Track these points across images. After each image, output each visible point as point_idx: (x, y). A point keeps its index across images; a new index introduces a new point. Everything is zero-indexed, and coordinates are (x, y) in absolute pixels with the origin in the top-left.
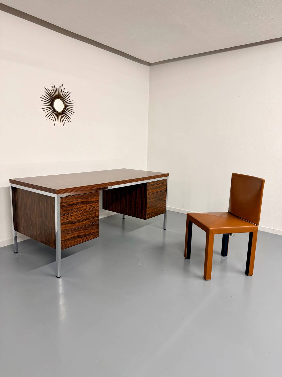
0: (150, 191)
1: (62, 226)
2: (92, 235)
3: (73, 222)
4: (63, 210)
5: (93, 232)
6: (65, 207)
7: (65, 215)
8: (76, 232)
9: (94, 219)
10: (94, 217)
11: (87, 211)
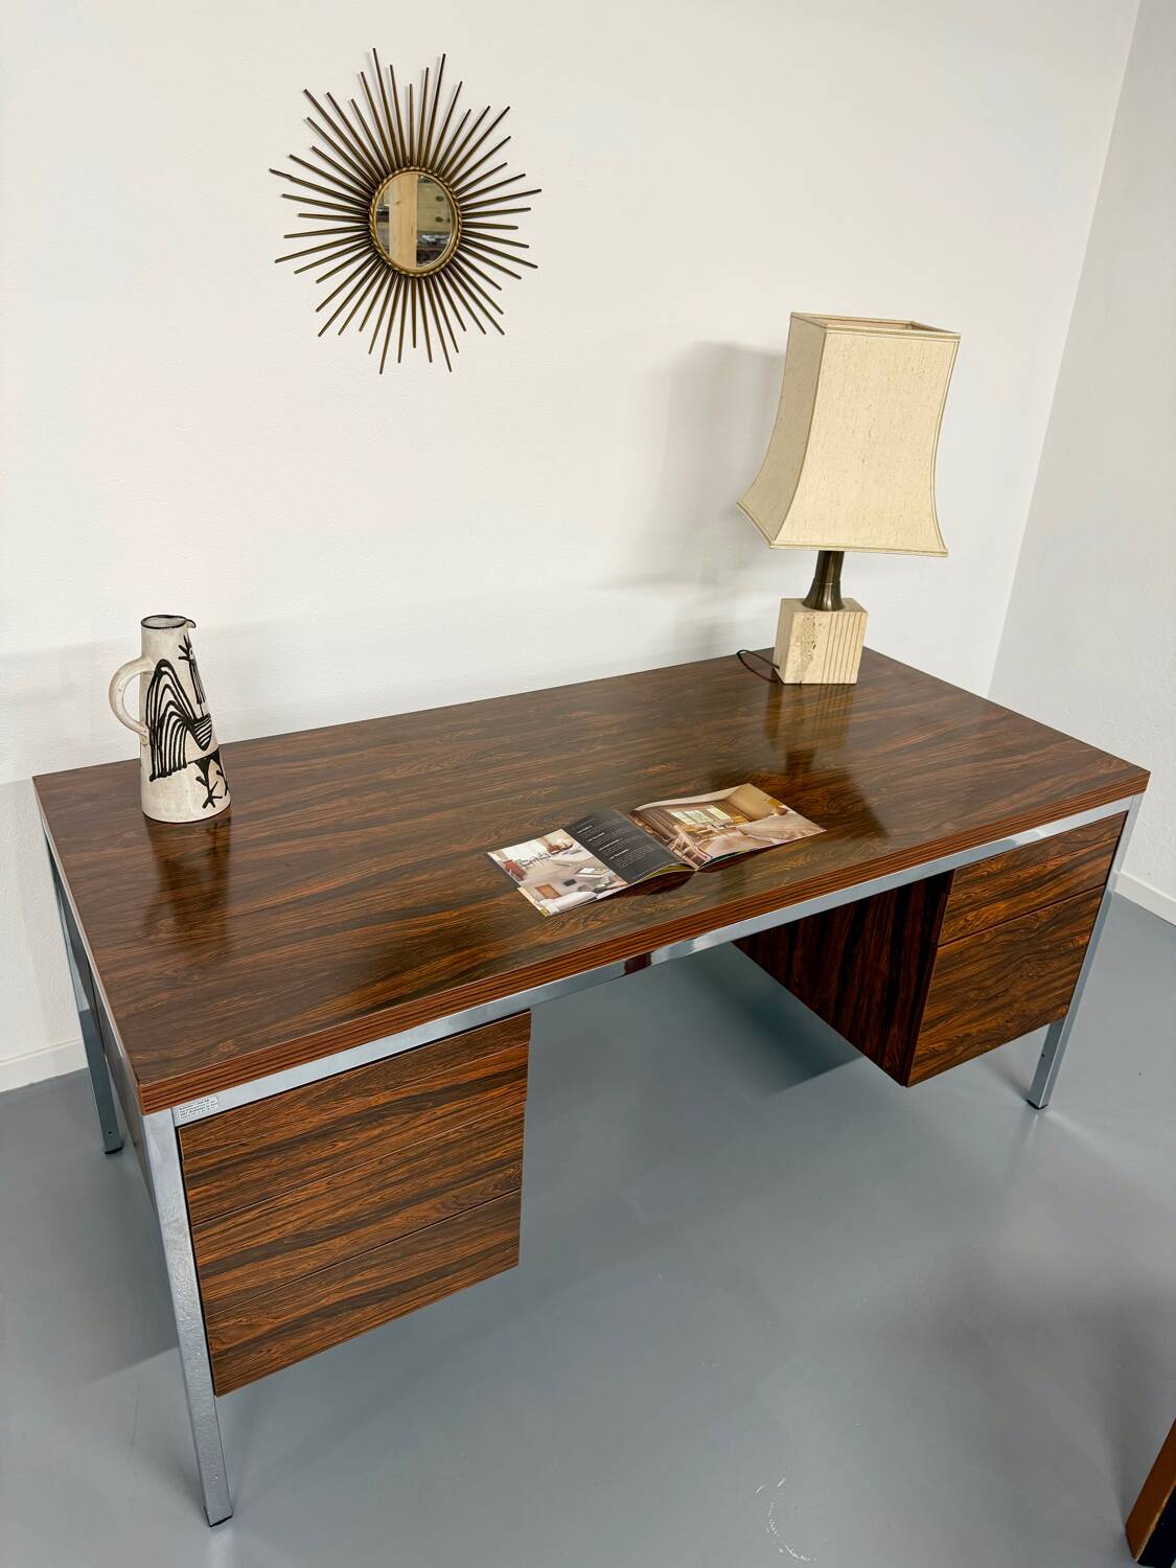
0: (970, 916)
1: (211, 1280)
2: (466, 1271)
3: (303, 1240)
4: (213, 1192)
5: (477, 1249)
6: (229, 1171)
8: (329, 1284)
9: (482, 1184)
10: (478, 1174)
11: (420, 1150)
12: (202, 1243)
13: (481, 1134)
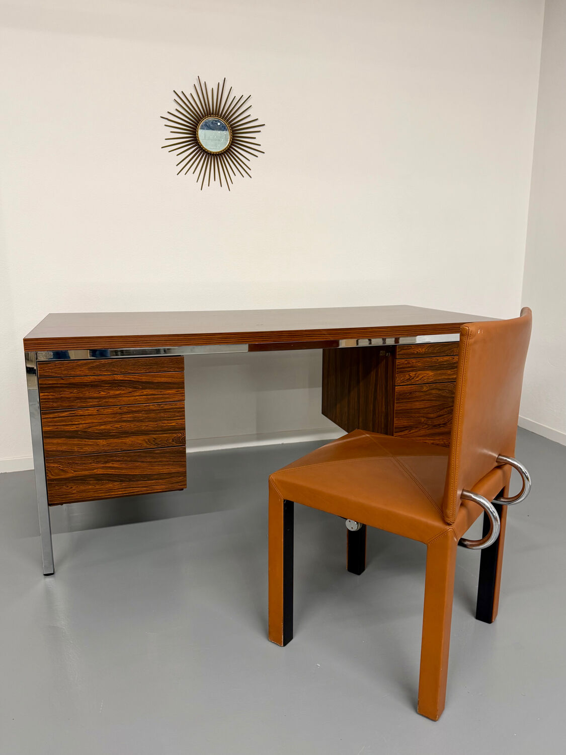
0: (412, 374)
1: (48, 440)
2: (160, 481)
3: (86, 435)
4: (50, 397)
5: (166, 471)
6: (57, 389)
7: (54, 413)
8: (98, 462)
9: (166, 437)
10: (164, 431)
11: (138, 409)
12: (45, 420)
13: (165, 411)
